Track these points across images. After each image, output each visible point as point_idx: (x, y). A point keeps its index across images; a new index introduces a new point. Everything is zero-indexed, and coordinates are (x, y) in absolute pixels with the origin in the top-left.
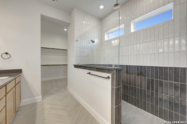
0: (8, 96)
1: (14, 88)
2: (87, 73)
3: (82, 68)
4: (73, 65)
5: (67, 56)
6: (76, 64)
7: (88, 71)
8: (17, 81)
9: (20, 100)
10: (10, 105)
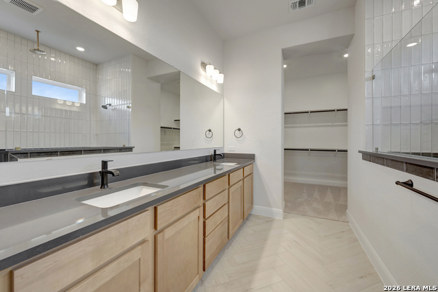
0: (232, 190)
1: (242, 182)
2: (397, 183)
3: (383, 164)
4: (359, 152)
5: (347, 125)
6: (371, 150)
7: (405, 176)
8: (247, 172)
9: (252, 203)
10: (235, 205)
